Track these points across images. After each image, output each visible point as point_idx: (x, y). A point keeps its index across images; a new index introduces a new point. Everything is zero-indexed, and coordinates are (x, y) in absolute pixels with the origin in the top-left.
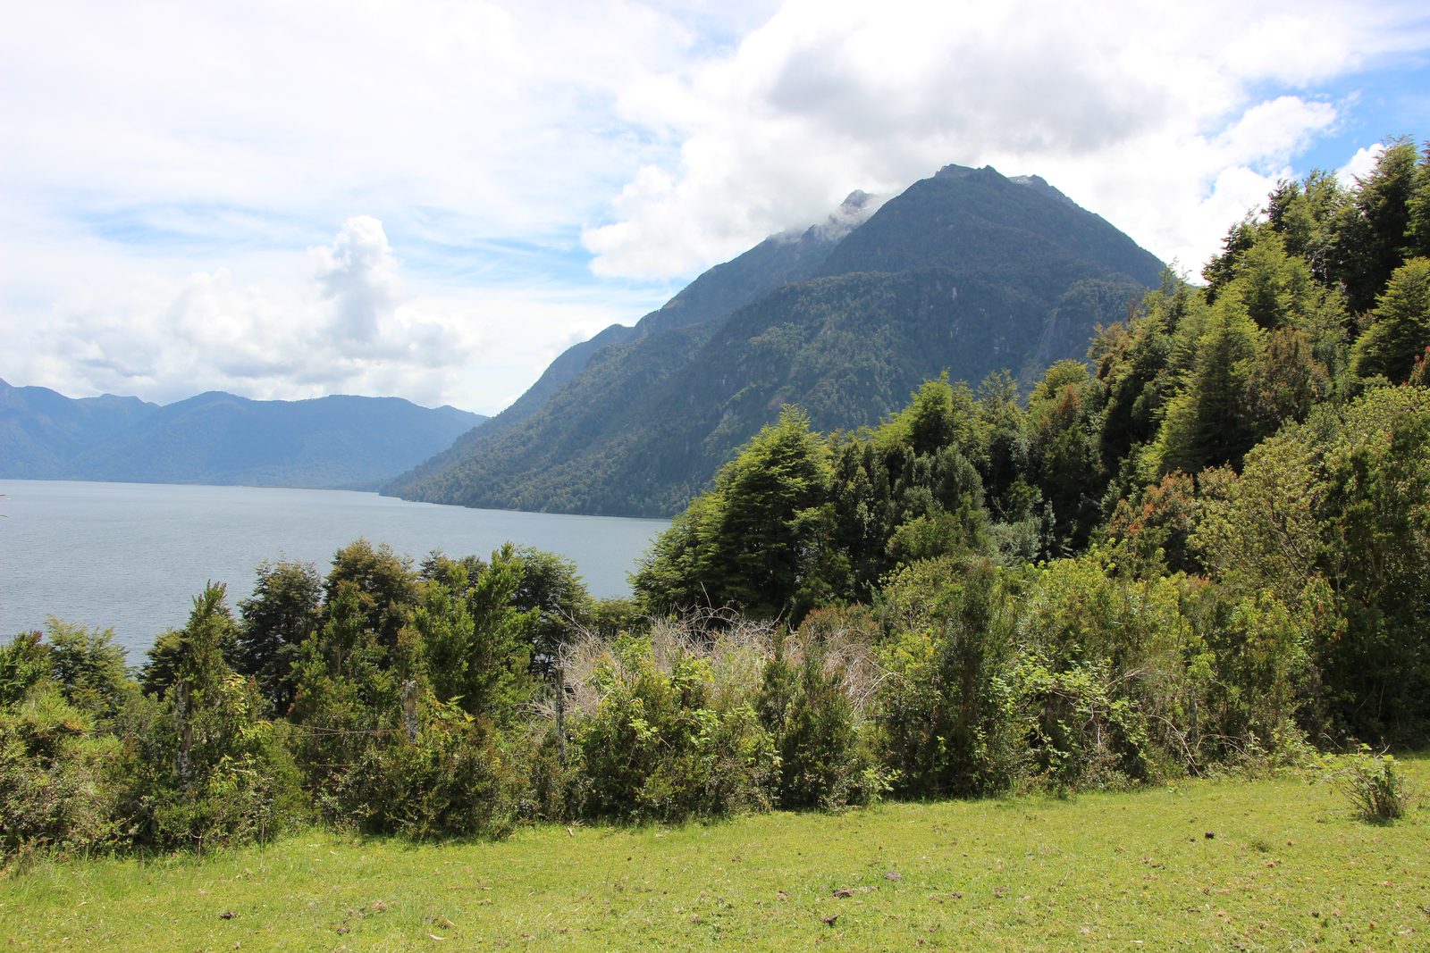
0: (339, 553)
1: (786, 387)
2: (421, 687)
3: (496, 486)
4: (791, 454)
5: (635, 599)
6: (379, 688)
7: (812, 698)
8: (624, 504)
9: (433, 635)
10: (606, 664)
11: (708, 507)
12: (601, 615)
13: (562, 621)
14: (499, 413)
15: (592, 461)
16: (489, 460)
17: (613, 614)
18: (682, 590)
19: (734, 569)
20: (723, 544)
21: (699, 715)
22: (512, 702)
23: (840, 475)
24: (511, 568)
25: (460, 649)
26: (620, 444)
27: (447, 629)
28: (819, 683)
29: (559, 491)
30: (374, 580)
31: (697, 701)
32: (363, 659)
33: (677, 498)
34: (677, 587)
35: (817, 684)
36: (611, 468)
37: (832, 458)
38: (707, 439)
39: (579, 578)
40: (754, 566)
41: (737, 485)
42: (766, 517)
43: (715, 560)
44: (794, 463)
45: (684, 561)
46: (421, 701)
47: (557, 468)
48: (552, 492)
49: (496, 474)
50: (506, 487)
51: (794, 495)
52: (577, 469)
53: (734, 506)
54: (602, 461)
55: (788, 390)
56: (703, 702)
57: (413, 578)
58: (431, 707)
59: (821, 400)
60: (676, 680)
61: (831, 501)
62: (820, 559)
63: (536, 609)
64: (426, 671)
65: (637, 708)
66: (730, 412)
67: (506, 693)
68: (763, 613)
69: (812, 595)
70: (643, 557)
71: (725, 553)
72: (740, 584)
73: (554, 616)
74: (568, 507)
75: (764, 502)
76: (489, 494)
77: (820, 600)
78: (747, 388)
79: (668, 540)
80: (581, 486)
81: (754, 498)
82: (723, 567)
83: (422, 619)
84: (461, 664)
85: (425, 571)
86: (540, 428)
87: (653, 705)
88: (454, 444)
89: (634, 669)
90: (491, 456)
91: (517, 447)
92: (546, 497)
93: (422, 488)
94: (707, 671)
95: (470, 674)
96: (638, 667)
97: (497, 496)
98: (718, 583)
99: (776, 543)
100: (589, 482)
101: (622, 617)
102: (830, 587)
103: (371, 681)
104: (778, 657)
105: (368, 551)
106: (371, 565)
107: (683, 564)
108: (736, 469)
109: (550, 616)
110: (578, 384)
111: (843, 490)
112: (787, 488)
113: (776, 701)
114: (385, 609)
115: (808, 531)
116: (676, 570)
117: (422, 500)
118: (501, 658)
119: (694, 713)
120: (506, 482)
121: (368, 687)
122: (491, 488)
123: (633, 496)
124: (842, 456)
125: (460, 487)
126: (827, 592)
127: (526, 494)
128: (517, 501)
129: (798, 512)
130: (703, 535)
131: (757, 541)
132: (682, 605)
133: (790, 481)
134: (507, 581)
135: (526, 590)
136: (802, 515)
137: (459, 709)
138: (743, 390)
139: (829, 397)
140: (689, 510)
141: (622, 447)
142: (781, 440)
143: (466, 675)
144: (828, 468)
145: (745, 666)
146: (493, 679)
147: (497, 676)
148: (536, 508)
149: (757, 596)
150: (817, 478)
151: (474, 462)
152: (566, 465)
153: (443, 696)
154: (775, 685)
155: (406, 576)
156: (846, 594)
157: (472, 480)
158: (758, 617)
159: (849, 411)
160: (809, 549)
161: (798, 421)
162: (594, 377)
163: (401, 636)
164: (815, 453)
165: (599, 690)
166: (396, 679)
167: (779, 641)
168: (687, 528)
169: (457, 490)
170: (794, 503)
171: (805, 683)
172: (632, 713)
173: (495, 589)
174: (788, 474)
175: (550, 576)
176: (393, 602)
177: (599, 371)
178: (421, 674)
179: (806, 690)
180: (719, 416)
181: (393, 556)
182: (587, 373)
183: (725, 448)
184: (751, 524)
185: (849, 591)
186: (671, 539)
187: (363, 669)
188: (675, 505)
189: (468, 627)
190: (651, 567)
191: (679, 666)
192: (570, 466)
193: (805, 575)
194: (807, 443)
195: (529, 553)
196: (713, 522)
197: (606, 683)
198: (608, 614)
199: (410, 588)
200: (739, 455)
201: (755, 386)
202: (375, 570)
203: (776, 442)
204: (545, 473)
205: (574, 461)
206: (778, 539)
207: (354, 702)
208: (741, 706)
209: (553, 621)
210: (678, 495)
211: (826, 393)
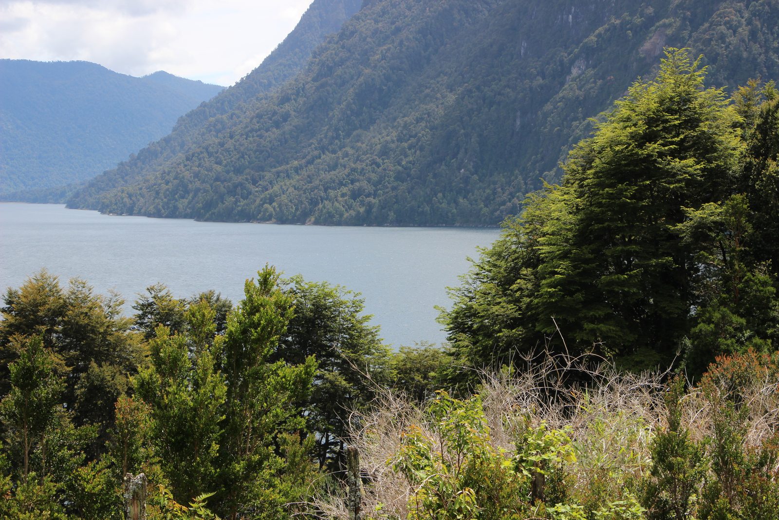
0: (11, 294)
1: (667, 21)
2: (151, 482)
3: (239, 190)
4: (677, 122)
5: (449, 346)
6: (88, 487)
7: (728, 488)
8: (427, 208)
9: (166, 406)
10: (418, 440)
11: (553, 207)
12: (401, 371)
13: (344, 383)
14: (238, 81)
15: (379, 147)
16: (228, 150)
17: (418, 370)
18: (517, 332)
19: (595, 298)
20: (577, 262)
21: (558, 513)
22: (283, 499)
23: (755, 151)
24: (276, 304)
25: (206, 424)
26: (418, 120)
27: (186, 396)
28: (739, 464)
29: (332, 193)
30: (65, 333)
31: (554, 491)
32: (62, 446)
33: (505, 197)
34: (511, 327)
35: (735, 466)
36: (406, 156)
37: (741, 126)
38: (548, 107)
39: (367, 318)
40: (624, 292)
41: (595, 174)
42: (641, 220)
43: (566, 286)
44: (682, 136)
45: (520, 289)
46: (152, 503)
47: (328, 157)
48: (322, 194)
49: (238, 171)
50: (254, 189)
51: (683, 184)
52: (358, 159)
53: (591, 205)
54: (393, 146)
55: (670, 25)
56: (564, 492)
57: (123, 328)
58: (167, 511)
59: (722, 38)
60: (522, 461)
61: (740, 191)
62: (727, 280)
63: (311, 359)
64: (157, 459)
65: (467, 503)
66: (581, 64)
67: (274, 486)
68: (642, 362)
69: (715, 334)
70: (459, 284)
71: (579, 274)
72: (607, 318)
73: (334, 375)
74: (346, 215)
75: (638, 196)
76: (230, 200)
77: (729, 342)
78: (606, 26)
79: (494, 258)
80: (364, 184)
81: (621, 190)
82: (579, 296)
83: (148, 383)
84: (209, 446)
85: (140, 317)
86: (301, 100)
87: (489, 498)
88: (175, 130)
89: (459, 445)
90: (230, 144)
91: (267, 130)
92: (314, 202)
93: (130, 196)
94: (567, 447)
95: (223, 460)
96: (466, 443)
97: (243, 202)
98: (572, 319)
99: (657, 257)
100: (374, 177)
101: (432, 374)
102: (743, 321)
103: (76, 478)
104: (674, 425)
105: (54, 290)
106: (60, 311)
107: (518, 294)
108: (592, 150)
109: (327, 375)
110: (353, 33)
111: (759, 174)
112: (671, 175)
113: (674, 492)
114: (83, 375)
115: (706, 238)
116: (509, 302)
117: (130, 212)
118: (266, 435)
119: (551, 510)
120: (254, 182)
121: (71, 487)
122: (232, 192)
123: (440, 195)
124: (758, 121)
125: (187, 191)
126: (740, 329)
127: (284, 197)
128: (271, 209)
129: (690, 210)
130: (546, 249)
131: (628, 255)
132: (525, 351)
133: (677, 164)
134: (270, 322)
135: (290, 339)
136: (695, 215)
137: (209, 512)
138: (601, 30)
139: (735, 32)
140: (524, 214)
141: (423, 124)
142: (661, 102)
143: (215, 462)
144: (734, 142)
145: (622, 439)
146: (254, 468)
147: (260, 462)
148: (300, 219)
149: (632, 337)
150: (719, 157)
151: (205, 155)
152: (340, 154)
153: (184, 495)
154: (670, 467)
155: (112, 325)
156: (769, 331)
157: (204, 182)
158: (638, 368)
159: (767, 52)
160: (709, 265)
161: (687, 72)
162: (376, 22)
163: (120, 409)
164: (715, 119)
165: (411, 479)
166: (114, 472)
167: (672, 402)
168: (523, 239)
169: (183, 197)
170: (684, 197)
171: (716, 464)
172: (460, 511)
173: (254, 334)
174: (673, 154)
175: (325, 316)
176: (94, 364)
177: (384, 12)
178: (151, 464)
179: (719, 475)
180: (564, 70)
181: (91, 296)
182: (366, 16)
183: (575, 119)
184: (619, 230)
185: (774, 327)
186: (499, 255)
187: (62, 460)
188: (502, 207)
189: (217, 393)
190: (471, 299)
191: (526, 440)
192: (346, 155)
193: (703, 305)
194: (702, 106)
195: (293, 285)
196: (561, 229)
197: (418, 467)
198: (411, 369)
199: (120, 341)
200: (598, 129)
201: (618, 22)
202: (66, 319)
203: (654, 106)
204: (311, 167)
205: (352, 147)
206: (660, 252)
207: (51, 510)
208: (620, 499)
209: (331, 382)
210: (507, 192)
211: (729, 25)
